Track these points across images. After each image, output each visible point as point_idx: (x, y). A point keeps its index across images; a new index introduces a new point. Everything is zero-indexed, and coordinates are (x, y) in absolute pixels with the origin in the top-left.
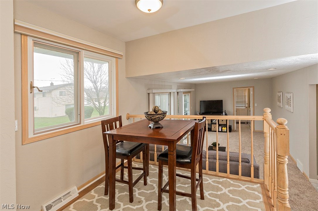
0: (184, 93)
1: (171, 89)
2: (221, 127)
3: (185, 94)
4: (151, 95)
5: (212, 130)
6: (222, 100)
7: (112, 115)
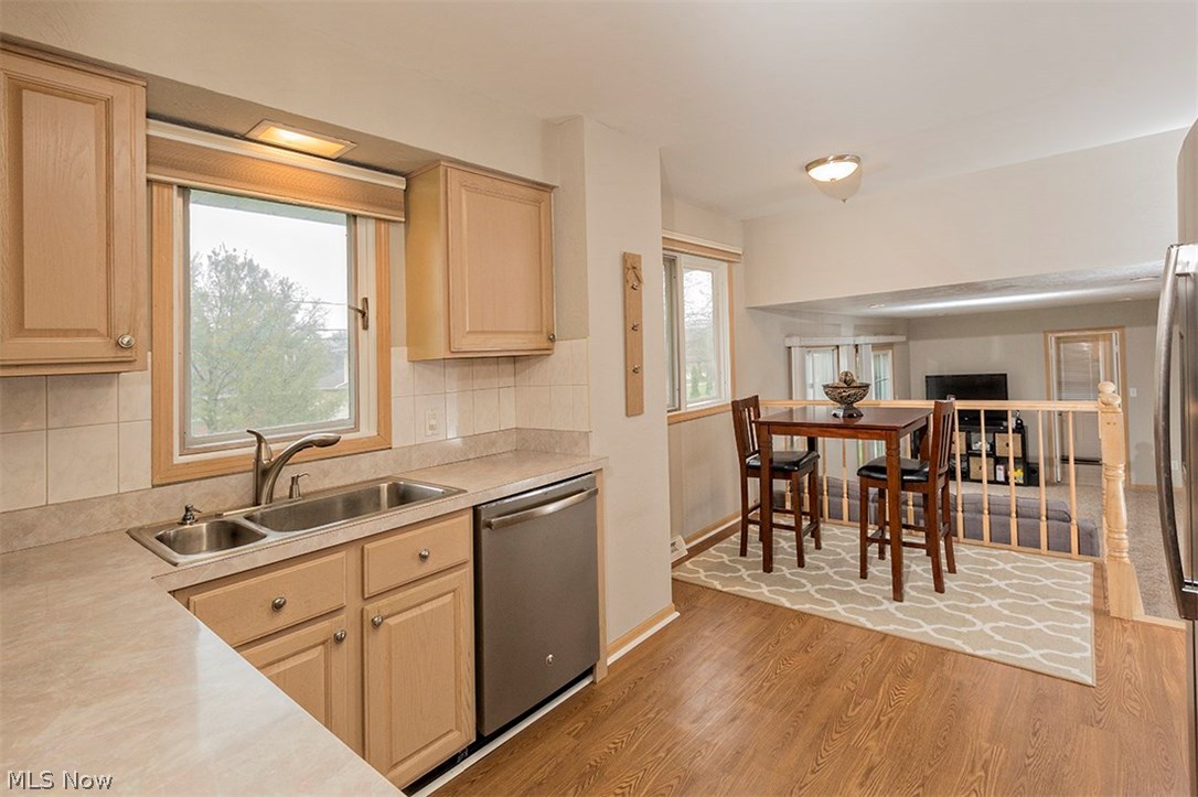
0: (875, 347)
1: (839, 335)
2: (1002, 467)
3: (877, 353)
4: (795, 353)
5: (972, 477)
6: (1005, 375)
7: (720, 397)
